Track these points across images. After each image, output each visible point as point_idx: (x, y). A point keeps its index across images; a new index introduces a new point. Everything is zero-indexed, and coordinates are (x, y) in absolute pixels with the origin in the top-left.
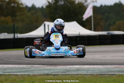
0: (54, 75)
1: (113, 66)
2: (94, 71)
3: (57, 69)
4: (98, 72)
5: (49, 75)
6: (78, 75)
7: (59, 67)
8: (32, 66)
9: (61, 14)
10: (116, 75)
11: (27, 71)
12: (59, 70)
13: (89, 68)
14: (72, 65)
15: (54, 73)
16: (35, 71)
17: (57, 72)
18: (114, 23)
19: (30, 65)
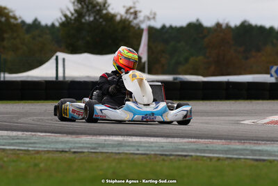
0: (75, 152)
1: (186, 140)
2: (150, 149)
3: (80, 143)
4: (157, 151)
5: (66, 152)
6: (119, 153)
7: (84, 139)
8: (33, 133)
9: (88, 38)
10: (191, 156)
11: (24, 143)
12: (83, 144)
13: (141, 142)
14: (109, 135)
15: (74, 148)
16: (40, 143)
17: (81, 148)
18: (187, 60)
19: (30, 133)
